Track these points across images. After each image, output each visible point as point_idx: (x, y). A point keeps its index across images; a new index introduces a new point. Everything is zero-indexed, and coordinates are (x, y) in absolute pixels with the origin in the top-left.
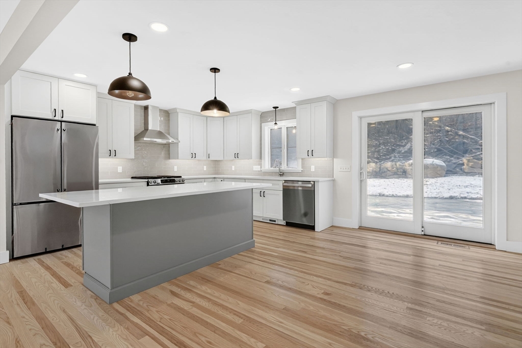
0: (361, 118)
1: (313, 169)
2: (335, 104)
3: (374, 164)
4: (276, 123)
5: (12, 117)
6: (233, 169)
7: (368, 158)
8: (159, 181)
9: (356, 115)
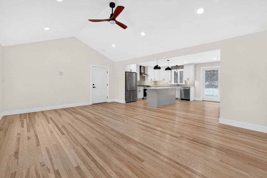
0: (203, 69)
1: (188, 84)
2: (196, 65)
3: (208, 82)
4: (177, 70)
5: (126, 72)
6: (161, 84)
7: (205, 80)
8: (146, 87)
9: (202, 68)
